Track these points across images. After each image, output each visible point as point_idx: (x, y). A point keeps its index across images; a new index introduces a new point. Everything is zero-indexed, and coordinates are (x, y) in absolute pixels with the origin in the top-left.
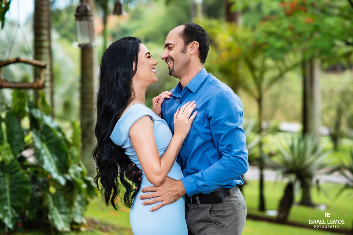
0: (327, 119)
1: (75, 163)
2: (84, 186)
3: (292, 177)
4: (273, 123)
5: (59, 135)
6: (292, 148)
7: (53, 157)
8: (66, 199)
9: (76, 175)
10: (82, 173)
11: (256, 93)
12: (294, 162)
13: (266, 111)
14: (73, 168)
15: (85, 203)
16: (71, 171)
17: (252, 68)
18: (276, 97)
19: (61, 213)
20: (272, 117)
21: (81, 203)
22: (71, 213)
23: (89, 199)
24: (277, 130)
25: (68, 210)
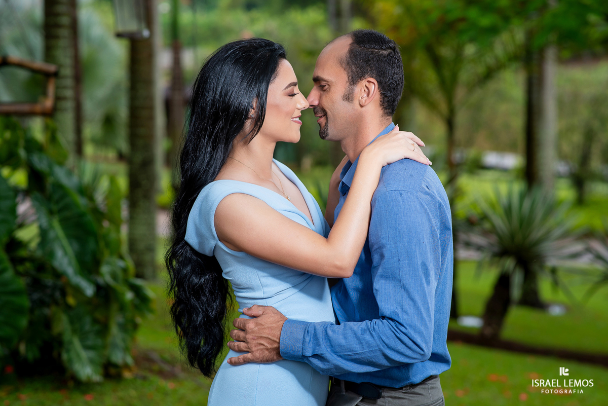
0: (566, 148)
1: (112, 254)
2: (129, 296)
3: (509, 263)
4: (471, 153)
5: (81, 201)
6: (508, 210)
7: (71, 244)
8: (95, 321)
9: (114, 276)
10: (125, 270)
11: (443, 107)
12: (512, 236)
13: (460, 133)
14: (108, 263)
15: (131, 327)
16: (105, 269)
17: (437, 62)
18: (478, 108)
19: (87, 348)
20: (470, 143)
21: (123, 328)
22: (104, 347)
23: (139, 320)
24: (478, 167)
25: (99, 342)
